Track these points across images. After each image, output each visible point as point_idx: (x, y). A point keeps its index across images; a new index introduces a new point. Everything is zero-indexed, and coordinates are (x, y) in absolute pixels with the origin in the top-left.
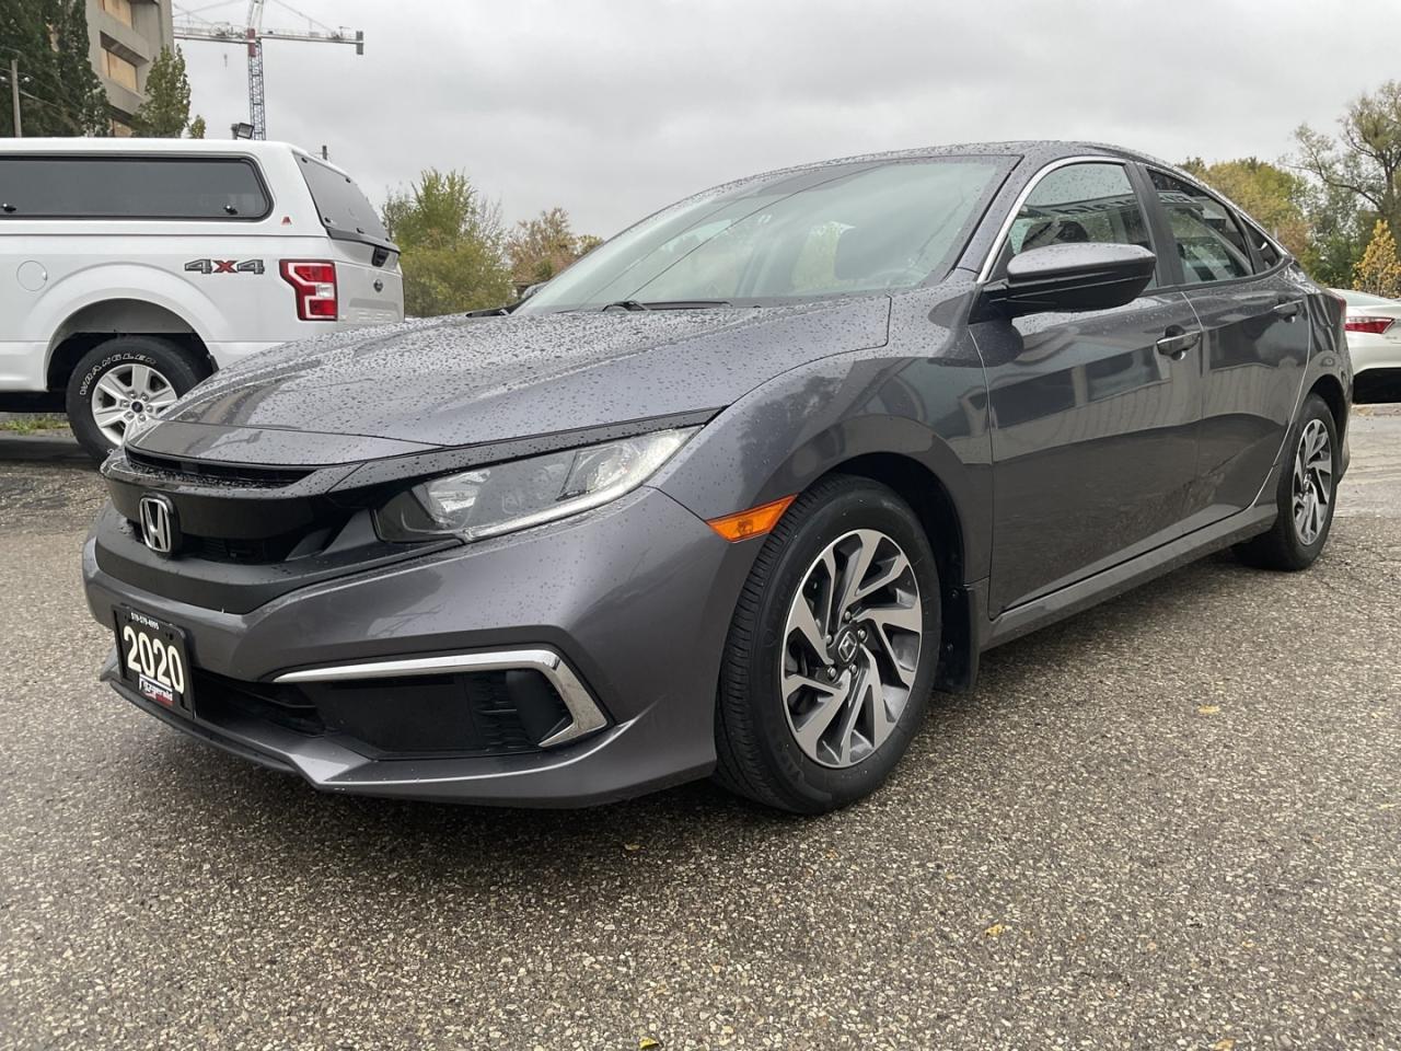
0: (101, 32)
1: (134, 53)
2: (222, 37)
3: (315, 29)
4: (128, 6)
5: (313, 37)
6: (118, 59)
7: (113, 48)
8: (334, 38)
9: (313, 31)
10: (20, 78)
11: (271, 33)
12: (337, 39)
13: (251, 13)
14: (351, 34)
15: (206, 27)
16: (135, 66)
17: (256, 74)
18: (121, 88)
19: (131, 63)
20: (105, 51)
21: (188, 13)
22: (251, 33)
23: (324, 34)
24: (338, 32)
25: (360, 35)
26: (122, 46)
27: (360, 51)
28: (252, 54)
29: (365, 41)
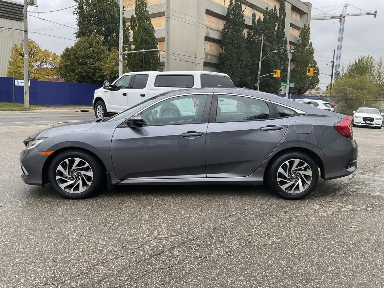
0: (291, 23)
1: (299, 27)
2: (333, 18)
3: (362, 12)
4: (300, 15)
5: (361, 14)
6: (295, 29)
7: (293, 27)
8: (367, 14)
9: (361, 12)
10: (264, 38)
11: (348, 14)
12: (368, 14)
13: (343, 10)
14: (373, 12)
15: (328, 15)
16: (299, 31)
17: (342, 27)
18: (294, 37)
19: (298, 30)
20: (291, 28)
21: (325, 13)
22: (341, 16)
23: (364, 13)
24: (369, 12)
25: (376, 12)
26: (296, 26)
27: (375, 16)
28: (340, 21)
29: (377, 13)
